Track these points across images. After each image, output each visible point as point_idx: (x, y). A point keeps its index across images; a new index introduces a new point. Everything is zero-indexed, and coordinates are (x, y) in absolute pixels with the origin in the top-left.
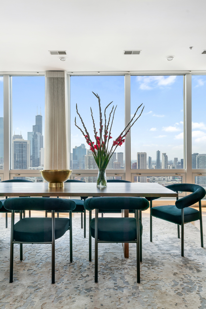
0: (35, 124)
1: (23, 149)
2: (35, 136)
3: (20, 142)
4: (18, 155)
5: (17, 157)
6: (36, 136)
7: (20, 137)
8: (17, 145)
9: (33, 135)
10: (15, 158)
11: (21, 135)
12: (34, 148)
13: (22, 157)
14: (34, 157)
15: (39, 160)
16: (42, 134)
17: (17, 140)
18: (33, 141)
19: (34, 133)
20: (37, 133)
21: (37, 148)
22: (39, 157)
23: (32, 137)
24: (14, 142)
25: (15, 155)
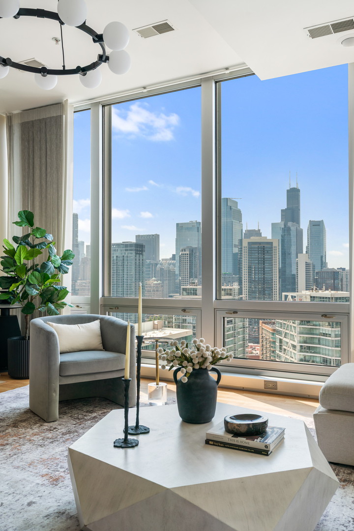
0: (285, 207)
1: (266, 257)
2: (286, 230)
3: (260, 243)
4: (256, 269)
5: (255, 273)
6: (289, 229)
7: (258, 233)
8: (255, 249)
9: (283, 228)
10: (251, 275)
11: (259, 230)
12: (285, 254)
13: (262, 272)
14: (285, 271)
15: (294, 278)
16: (299, 226)
17: (254, 239)
18: (283, 241)
19: (285, 225)
20: (290, 224)
21: (290, 254)
22: (294, 272)
23: (281, 232)
24: (249, 243)
25: (250, 268)
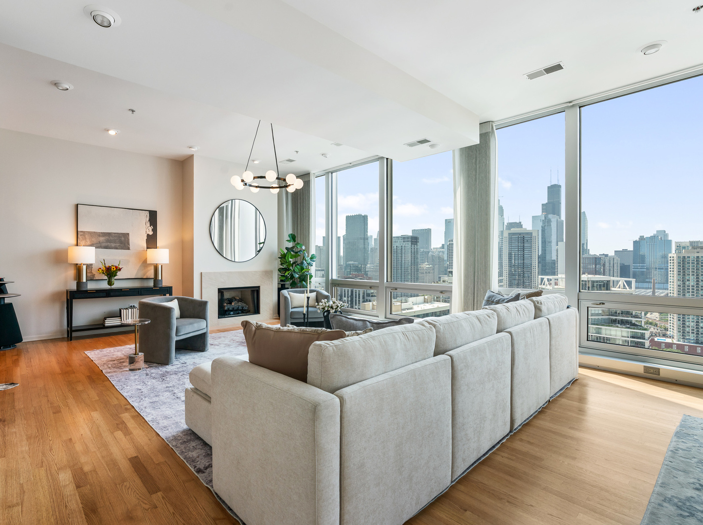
0: (546, 201)
1: (525, 245)
2: (547, 222)
3: (520, 234)
5: (515, 259)
6: (549, 221)
7: (519, 225)
8: (515, 239)
9: (543, 220)
10: (511, 261)
11: (520, 223)
12: (545, 243)
13: (522, 258)
14: (545, 258)
15: (554, 264)
16: (560, 218)
17: (514, 230)
18: (543, 231)
19: (545, 218)
20: (550, 216)
21: (550, 242)
22: (554, 258)
23: (541, 224)
24: (509, 234)
25: (510, 254)
